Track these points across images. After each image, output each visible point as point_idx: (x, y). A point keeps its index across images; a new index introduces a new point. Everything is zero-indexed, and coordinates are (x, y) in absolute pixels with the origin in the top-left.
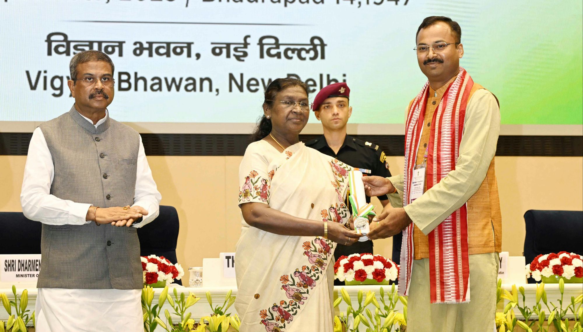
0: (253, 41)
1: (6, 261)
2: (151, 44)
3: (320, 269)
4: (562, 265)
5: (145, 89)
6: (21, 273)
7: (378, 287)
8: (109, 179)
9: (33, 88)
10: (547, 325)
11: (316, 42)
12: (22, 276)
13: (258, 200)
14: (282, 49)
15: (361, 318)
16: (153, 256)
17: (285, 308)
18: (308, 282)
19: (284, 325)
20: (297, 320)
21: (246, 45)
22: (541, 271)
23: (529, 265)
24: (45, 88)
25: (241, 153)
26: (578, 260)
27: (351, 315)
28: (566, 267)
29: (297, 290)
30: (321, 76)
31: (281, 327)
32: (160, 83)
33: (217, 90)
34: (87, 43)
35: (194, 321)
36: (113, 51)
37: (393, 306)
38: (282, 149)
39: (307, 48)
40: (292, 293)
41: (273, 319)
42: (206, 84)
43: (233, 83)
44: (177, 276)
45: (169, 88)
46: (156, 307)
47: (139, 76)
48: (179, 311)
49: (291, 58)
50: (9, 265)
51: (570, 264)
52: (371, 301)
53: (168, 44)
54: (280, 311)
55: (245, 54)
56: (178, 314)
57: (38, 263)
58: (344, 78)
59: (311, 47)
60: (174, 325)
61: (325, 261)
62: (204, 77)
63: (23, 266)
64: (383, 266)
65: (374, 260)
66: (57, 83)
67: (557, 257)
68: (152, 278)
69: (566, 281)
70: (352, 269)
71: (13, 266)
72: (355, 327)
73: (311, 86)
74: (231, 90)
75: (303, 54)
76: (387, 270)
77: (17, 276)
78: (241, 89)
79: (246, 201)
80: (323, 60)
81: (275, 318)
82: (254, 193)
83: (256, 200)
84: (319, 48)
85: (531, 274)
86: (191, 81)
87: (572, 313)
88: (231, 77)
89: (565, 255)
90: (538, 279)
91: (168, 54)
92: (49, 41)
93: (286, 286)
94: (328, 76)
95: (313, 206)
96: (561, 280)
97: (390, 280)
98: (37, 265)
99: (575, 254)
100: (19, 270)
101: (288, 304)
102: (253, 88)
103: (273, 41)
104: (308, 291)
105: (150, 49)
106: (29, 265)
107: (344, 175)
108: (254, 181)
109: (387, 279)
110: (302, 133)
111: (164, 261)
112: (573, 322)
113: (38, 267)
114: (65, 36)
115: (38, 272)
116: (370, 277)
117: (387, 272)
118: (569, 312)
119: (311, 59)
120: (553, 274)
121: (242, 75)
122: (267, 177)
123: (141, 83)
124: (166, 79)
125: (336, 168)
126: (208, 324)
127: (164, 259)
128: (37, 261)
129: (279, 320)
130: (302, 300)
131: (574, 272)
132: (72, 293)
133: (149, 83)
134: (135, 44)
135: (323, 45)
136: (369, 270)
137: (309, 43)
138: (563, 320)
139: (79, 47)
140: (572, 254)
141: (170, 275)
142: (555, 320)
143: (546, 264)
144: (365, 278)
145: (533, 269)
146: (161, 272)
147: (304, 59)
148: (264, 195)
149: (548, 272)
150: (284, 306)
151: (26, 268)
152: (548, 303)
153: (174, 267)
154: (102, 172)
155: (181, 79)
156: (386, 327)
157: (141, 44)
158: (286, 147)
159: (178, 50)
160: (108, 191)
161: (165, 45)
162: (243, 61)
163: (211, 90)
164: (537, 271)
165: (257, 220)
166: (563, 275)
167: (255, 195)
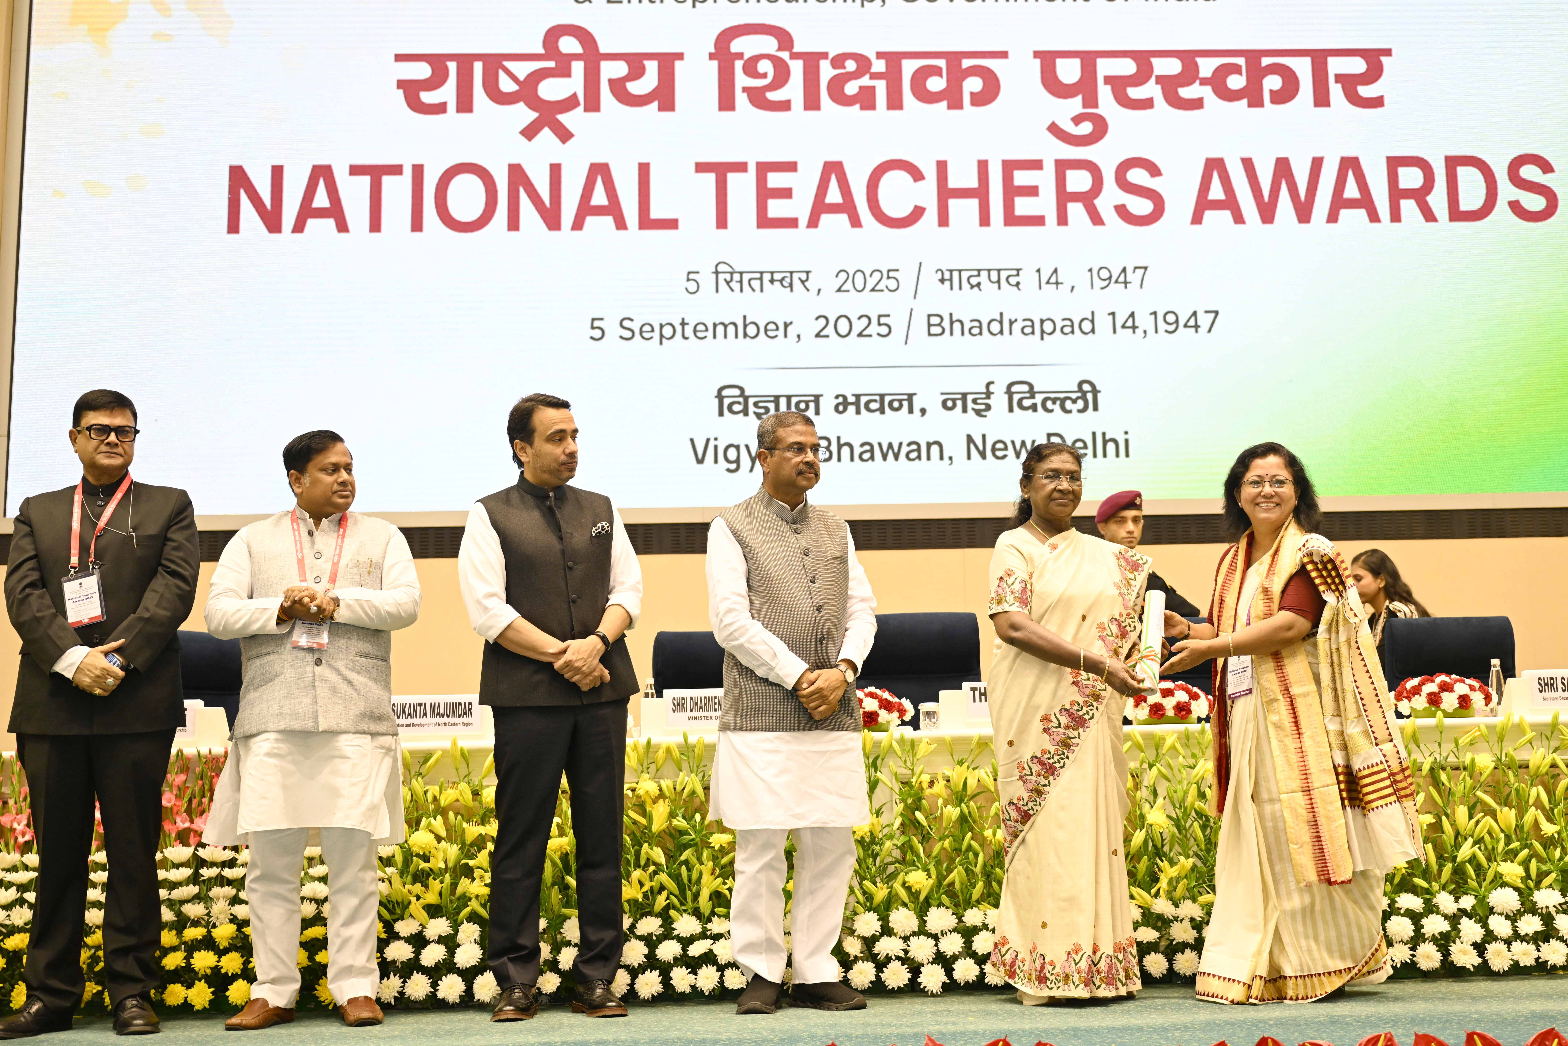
0: (999, 389)
1: (674, 698)
2: (858, 397)
3: (1095, 704)
4: (1439, 693)
5: (852, 459)
6: (694, 714)
7: (1181, 727)
8: (818, 583)
9: (700, 461)
10: (1421, 776)
11: (1086, 387)
12: (695, 718)
13: (1016, 608)
14: (1039, 399)
15: (1159, 770)
16: (872, 689)
17: (1049, 759)
18: (1079, 722)
19: (1049, 782)
20: (1066, 775)
21: (988, 394)
22: (1410, 701)
23: (1393, 693)
24: (716, 461)
25: (992, 544)
26: (1462, 684)
27: (1145, 766)
28: (1445, 696)
29: (1064, 734)
30: (1094, 434)
31: (1045, 785)
32: (872, 451)
33: (951, 458)
34: (772, 399)
35: (929, 776)
36: (807, 407)
37: (1203, 753)
38: (1043, 538)
39: (1074, 396)
40: (1058, 739)
41: (1032, 774)
42: (935, 449)
43: (972, 446)
44: (904, 715)
45: (885, 457)
46: (877, 758)
47: (842, 442)
48: (909, 764)
49: (1052, 411)
50: (678, 704)
51: (1452, 691)
52: (1173, 747)
53: (882, 396)
54: (1041, 763)
55: (988, 407)
56: (907, 768)
57: (716, 701)
58: (1126, 437)
59: (1079, 395)
60: (902, 783)
61: (1102, 693)
62: (931, 441)
63: (697, 705)
64: (1188, 698)
65: (1175, 689)
66: (732, 454)
67: (1433, 681)
68: (871, 720)
69: (1447, 715)
70: (1145, 702)
71: (683, 705)
72: (1152, 783)
73: (1080, 448)
74: (969, 458)
75: (1068, 405)
76: (1193, 702)
77: (689, 718)
78: (983, 455)
79: (999, 609)
80: (1096, 413)
81: (1034, 773)
82: (1010, 599)
83: (1014, 608)
84: (1090, 396)
85: (1396, 705)
86: (914, 447)
87: (1456, 760)
88: (970, 439)
89: (1443, 678)
90: (1406, 713)
91: (882, 411)
92: (720, 397)
93: (1049, 729)
94: (1104, 434)
95: (1084, 618)
96: (1439, 714)
97: (1199, 717)
98: (715, 703)
99: (1458, 677)
100: (691, 711)
101: (1052, 753)
102: (999, 454)
103: (1026, 388)
104: (1079, 735)
105: (857, 404)
106: (705, 704)
107: (1137, 570)
108: (1010, 583)
109: (1194, 716)
110: (1075, 514)
111: (886, 695)
112: (1458, 772)
113: (716, 707)
114: (742, 390)
115: (719, 713)
116: (1170, 713)
117: (1194, 705)
118: (1452, 759)
119: (1079, 411)
120: (1427, 705)
121: (984, 436)
122: (1027, 578)
123: (845, 451)
124: (880, 444)
125: (1126, 560)
126: (948, 781)
127: (887, 692)
128: (715, 698)
129: (1040, 776)
130: (1072, 748)
131: (1457, 701)
132: (776, 738)
133: (857, 450)
134: (837, 397)
135: (1095, 392)
136: (1169, 703)
137: (1076, 389)
138: (1444, 769)
139: (761, 404)
140: (1453, 676)
141: (896, 714)
142: (1432, 769)
143: (1416, 691)
144: (1163, 714)
145: (1398, 698)
146: (882, 710)
147: (1070, 412)
148: (1024, 601)
149: (1420, 702)
150: (1047, 756)
151: (701, 708)
152: (1422, 746)
153: (900, 704)
154: (809, 574)
155: (901, 444)
156: (1195, 780)
157: (845, 397)
158: (1052, 535)
159: (896, 404)
160: (817, 600)
161: (877, 398)
162: (985, 416)
163: (941, 458)
164: (1405, 701)
165: (1015, 634)
166: (1442, 706)
167: (1011, 601)
